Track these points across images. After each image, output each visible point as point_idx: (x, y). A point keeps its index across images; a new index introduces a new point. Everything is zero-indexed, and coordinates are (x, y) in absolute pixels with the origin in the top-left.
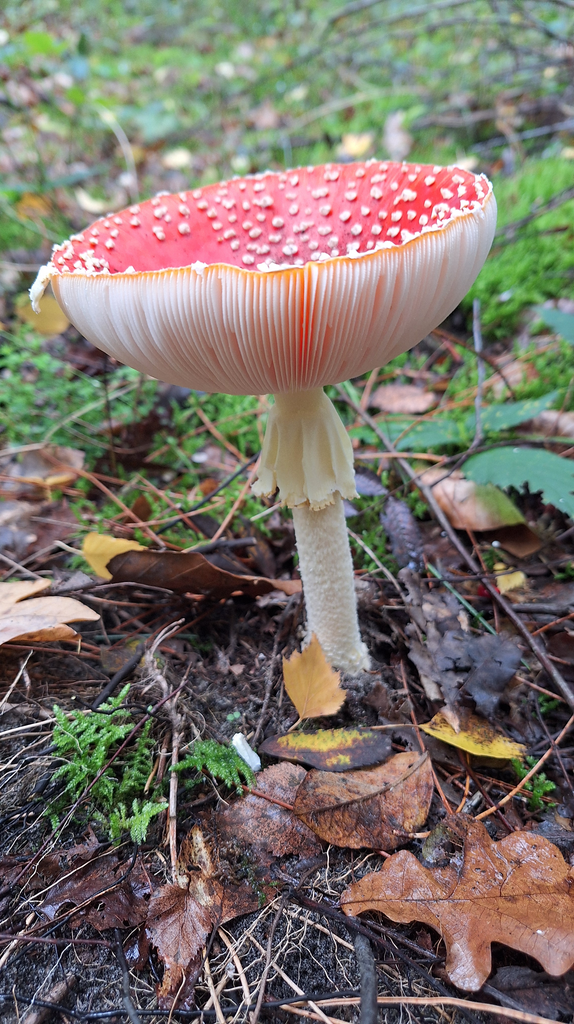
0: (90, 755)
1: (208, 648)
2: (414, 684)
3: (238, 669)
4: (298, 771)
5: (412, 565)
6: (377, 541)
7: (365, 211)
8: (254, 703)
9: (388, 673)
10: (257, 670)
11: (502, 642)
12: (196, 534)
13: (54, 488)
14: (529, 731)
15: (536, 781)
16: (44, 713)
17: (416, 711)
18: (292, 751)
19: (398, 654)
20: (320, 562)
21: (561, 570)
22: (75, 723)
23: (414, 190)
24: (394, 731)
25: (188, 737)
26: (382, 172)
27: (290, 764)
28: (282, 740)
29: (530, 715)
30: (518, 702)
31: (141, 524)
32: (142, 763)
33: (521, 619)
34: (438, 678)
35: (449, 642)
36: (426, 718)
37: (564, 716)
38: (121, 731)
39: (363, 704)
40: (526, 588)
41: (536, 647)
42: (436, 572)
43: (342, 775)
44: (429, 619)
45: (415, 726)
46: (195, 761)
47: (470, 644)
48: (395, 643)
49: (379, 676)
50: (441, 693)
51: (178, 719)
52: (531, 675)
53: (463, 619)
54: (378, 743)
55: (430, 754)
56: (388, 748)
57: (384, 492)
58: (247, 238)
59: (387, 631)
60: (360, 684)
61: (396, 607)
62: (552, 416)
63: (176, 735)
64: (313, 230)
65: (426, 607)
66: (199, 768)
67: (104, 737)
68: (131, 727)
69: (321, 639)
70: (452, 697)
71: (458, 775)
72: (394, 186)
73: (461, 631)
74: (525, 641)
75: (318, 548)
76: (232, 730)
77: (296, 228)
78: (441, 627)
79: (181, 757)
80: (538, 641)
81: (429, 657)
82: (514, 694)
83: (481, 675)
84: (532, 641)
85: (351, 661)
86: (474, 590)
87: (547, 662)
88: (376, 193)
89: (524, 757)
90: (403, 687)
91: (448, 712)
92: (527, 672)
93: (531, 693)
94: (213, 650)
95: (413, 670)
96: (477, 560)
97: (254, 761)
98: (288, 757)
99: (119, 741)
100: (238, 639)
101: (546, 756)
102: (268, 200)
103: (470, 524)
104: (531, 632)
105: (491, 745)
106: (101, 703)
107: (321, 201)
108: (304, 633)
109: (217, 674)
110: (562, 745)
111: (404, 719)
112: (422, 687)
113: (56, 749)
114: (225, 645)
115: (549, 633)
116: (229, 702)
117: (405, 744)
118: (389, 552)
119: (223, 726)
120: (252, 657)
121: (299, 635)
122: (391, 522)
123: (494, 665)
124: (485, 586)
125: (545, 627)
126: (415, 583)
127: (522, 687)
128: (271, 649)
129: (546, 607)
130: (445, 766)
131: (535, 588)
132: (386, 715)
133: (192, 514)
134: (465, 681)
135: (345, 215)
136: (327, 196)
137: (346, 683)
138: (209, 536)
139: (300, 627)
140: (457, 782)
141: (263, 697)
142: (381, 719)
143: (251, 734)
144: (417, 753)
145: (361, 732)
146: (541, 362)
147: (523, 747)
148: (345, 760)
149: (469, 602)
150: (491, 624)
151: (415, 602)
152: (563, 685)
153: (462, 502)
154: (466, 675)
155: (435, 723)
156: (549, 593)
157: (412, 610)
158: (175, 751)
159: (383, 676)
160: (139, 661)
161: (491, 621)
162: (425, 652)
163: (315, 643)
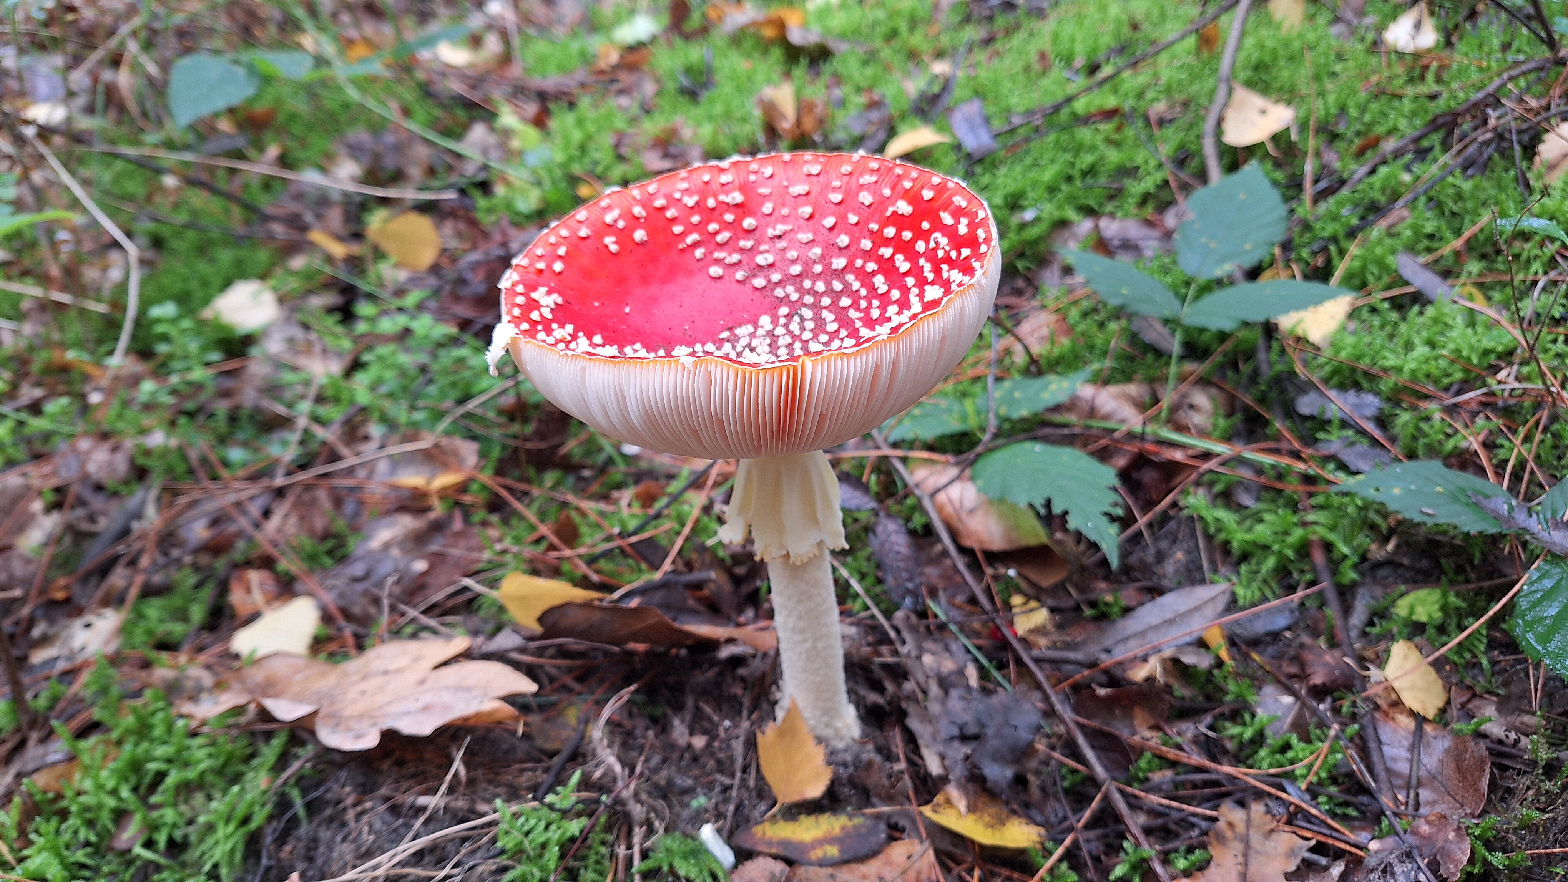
0: (541, 856)
1: (658, 712)
2: (912, 756)
3: (699, 742)
4: (779, 867)
5: (908, 601)
6: (865, 566)
7: (853, 219)
8: (722, 784)
9: (881, 741)
10: (722, 741)
11: (1017, 701)
12: (638, 564)
13: (443, 493)
14: (1049, 808)
15: (1056, 872)
16: (482, 807)
17: (916, 789)
18: (770, 843)
19: (893, 718)
20: (800, 618)
21: (1093, 604)
22: (522, 820)
23: (910, 203)
24: (889, 816)
25: (651, 831)
26: (873, 171)
27: (769, 859)
28: (758, 830)
29: (1050, 789)
30: (1038, 773)
31: (567, 552)
32: (598, 862)
33: (1041, 669)
34: (941, 748)
35: (955, 702)
36: (927, 797)
37: (1091, 790)
38: (574, 827)
39: (852, 782)
40: (1049, 627)
41: (1058, 707)
42: (938, 609)
43: (829, 870)
44: (931, 674)
45: (913, 808)
46: (659, 858)
47: (980, 704)
48: (889, 704)
49: (870, 747)
50: (945, 767)
51: (637, 811)
52: (1054, 740)
53: (972, 673)
54: (872, 831)
55: (933, 843)
56: (883, 836)
57: (873, 504)
58: (713, 244)
59: (878, 687)
60: (849, 758)
61: (890, 660)
62: (1087, 391)
63: (637, 830)
64: (792, 235)
65: (927, 659)
66: (665, 868)
67: (554, 834)
68: (584, 821)
69: (801, 703)
70: (958, 772)
71: (964, 866)
72: (887, 192)
73: (968, 688)
74: (1046, 698)
75: (799, 602)
76: (698, 819)
77: (770, 232)
78: (945, 684)
79: (645, 855)
80: (1061, 697)
81: (930, 722)
82: (1033, 764)
83: (993, 743)
84: (1054, 699)
85: (836, 729)
86: (985, 631)
87: (1072, 726)
88: (866, 198)
89: (1042, 844)
90: (898, 760)
91: (953, 791)
92: (1048, 736)
93: (1053, 763)
94: (665, 716)
95: (911, 739)
96: (988, 591)
97: (725, 856)
98: (765, 849)
99: (572, 840)
100: (696, 701)
101: (1067, 842)
102: (737, 197)
103: (980, 541)
104: (1054, 686)
105: (1004, 829)
106: (547, 793)
107: (799, 200)
108: (778, 695)
109: (673, 746)
110: (1087, 827)
111: (901, 799)
112: (921, 757)
113: (502, 852)
114: (679, 708)
115: (1076, 688)
116: (689, 782)
117: (903, 830)
118: (880, 581)
119: (685, 813)
120: (716, 726)
121: (772, 698)
122: (882, 544)
123: (1008, 731)
124: (998, 628)
125: (1070, 681)
126: (913, 629)
127: (1042, 757)
128: (740, 713)
129: (1071, 655)
130: (951, 856)
131: (1060, 627)
132: (879, 796)
133: (634, 539)
134: (974, 751)
135: (829, 221)
136: (808, 194)
137: (831, 757)
138: (655, 567)
139: (774, 688)
140: (964, 874)
141: (733, 775)
142: (874, 800)
143: (721, 823)
144: (916, 841)
145: (850, 817)
146: (1074, 314)
147: (1042, 831)
148: (833, 851)
149: (979, 648)
150: (1004, 676)
151: (914, 654)
152: (1090, 754)
153: (971, 512)
154: (974, 744)
155: (938, 805)
156: (1077, 634)
157: (910, 664)
158: (636, 850)
159: (875, 744)
160: (582, 737)
161: (1005, 671)
162: (926, 717)
163: (793, 711)
